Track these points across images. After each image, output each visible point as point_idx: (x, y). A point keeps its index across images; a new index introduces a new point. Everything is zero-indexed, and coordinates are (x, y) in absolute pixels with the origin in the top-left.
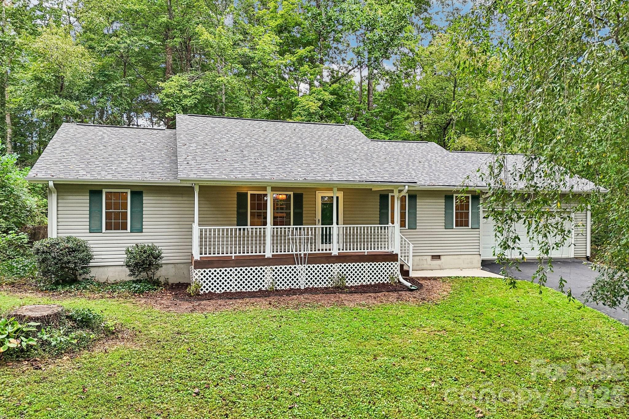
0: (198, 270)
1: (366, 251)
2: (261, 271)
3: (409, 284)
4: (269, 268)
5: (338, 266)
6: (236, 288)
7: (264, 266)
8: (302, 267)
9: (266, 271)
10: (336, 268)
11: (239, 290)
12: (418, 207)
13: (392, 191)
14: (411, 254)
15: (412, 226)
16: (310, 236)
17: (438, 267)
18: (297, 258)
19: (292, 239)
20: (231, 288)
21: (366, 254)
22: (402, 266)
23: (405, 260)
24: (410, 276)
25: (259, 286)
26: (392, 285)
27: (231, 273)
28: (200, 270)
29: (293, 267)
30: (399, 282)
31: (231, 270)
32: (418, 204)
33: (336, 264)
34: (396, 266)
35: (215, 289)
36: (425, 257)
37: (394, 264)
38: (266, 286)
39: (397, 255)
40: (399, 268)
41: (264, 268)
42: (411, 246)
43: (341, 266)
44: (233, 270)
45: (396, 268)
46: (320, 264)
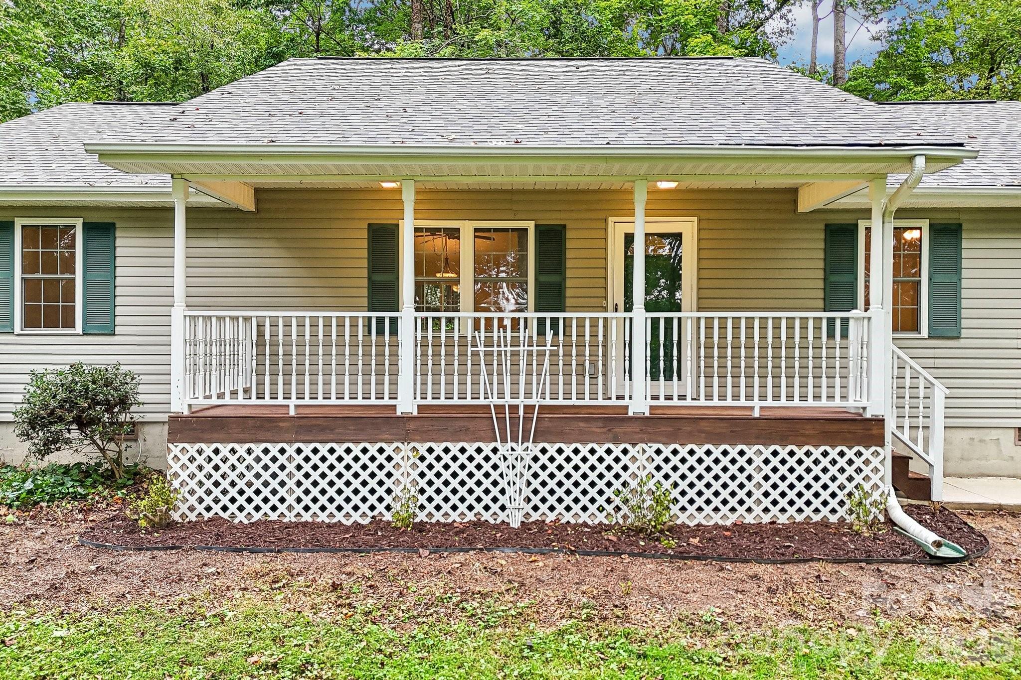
0: (181, 446)
1: (756, 403)
2: (381, 459)
3: (927, 536)
4: (406, 448)
5: (651, 452)
6: (299, 508)
7: (389, 442)
8: (520, 451)
9: (397, 458)
10: (642, 459)
11: (307, 517)
12: (965, 264)
13: (867, 213)
14: (939, 422)
15: (943, 330)
16: (549, 347)
18: (501, 420)
20: (282, 508)
21: (757, 414)
22: (900, 463)
23: (915, 441)
24: (935, 498)
25: (372, 508)
26: (857, 533)
27: (282, 459)
28: (187, 446)
29: (487, 449)
30: (890, 522)
31: (282, 451)
32: (965, 254)
33: (639, 447)
34: (875, 462)
35: (233, 509)
36: (994, 434)
37: (867, 453)
38: (396, 508)
39: (879, 422)
40: (887, 470)
41: (389, 450)
42: (940, 392)
43: (658, 452)
44: (291, 450)
45: (876, 470)
46: (584, 442)
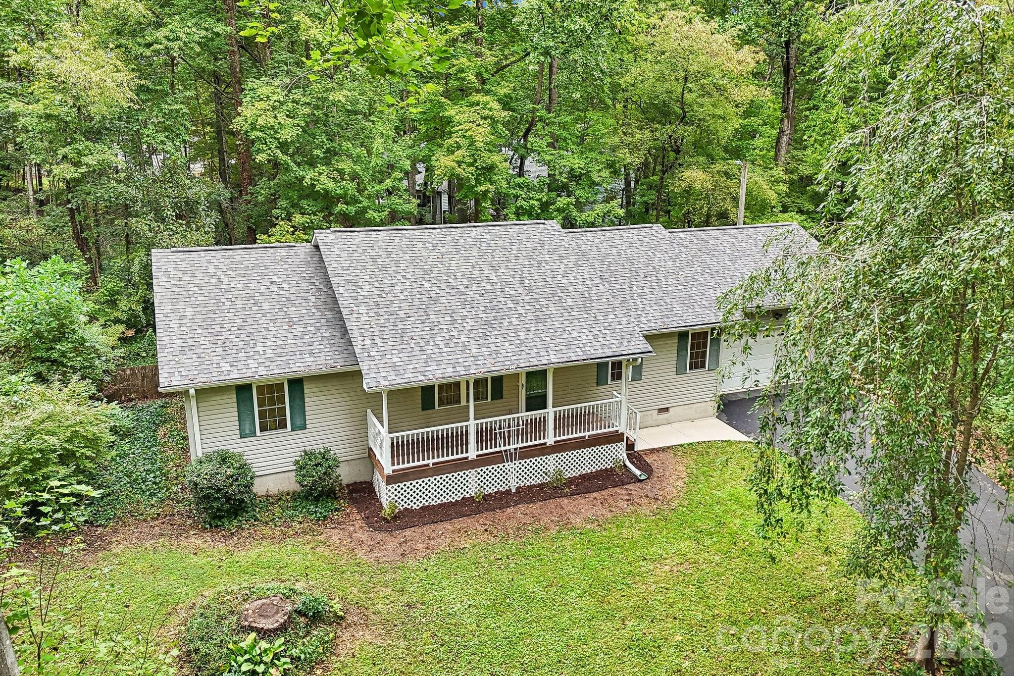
0: (391, 486)
1: (587, 433)
2: (464, 476)
3: (637, 472)
4: (473, 471)
5: (555, 456)
6: (436, 499)
7: (467, 470)
8: (512, 465)
9: (470, 475)
10: (552, 460)
11: (439, 502)
15: (636, 377)
16: (521, 427)
17: (665, 422)
18: (506, 455)
19: (500, 433)
20: (430, 500)
21: (587, 438)
24: (635, 451)
25: (462, 494)
26: (617, 473)
27: (429, 483)
28: (394, 485)
29: (501, 466)
30: (625, 466)
31: (429, 480)
33: (551, 455)
34: (621, 446)
35: (412, 504)
36: (651, 412)
37: (619, 444)
38: (470, 492)
39: (623, 434)
40: (624, 449)
41: (467, 472)
44: (432, 479)
45: (621, 450)
46: (533, 458)
